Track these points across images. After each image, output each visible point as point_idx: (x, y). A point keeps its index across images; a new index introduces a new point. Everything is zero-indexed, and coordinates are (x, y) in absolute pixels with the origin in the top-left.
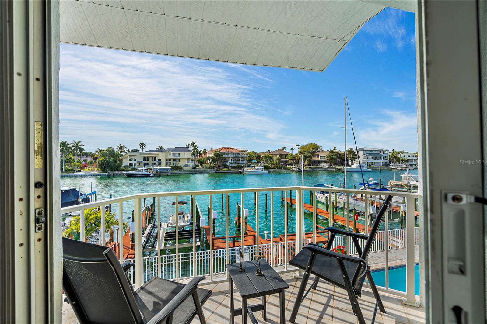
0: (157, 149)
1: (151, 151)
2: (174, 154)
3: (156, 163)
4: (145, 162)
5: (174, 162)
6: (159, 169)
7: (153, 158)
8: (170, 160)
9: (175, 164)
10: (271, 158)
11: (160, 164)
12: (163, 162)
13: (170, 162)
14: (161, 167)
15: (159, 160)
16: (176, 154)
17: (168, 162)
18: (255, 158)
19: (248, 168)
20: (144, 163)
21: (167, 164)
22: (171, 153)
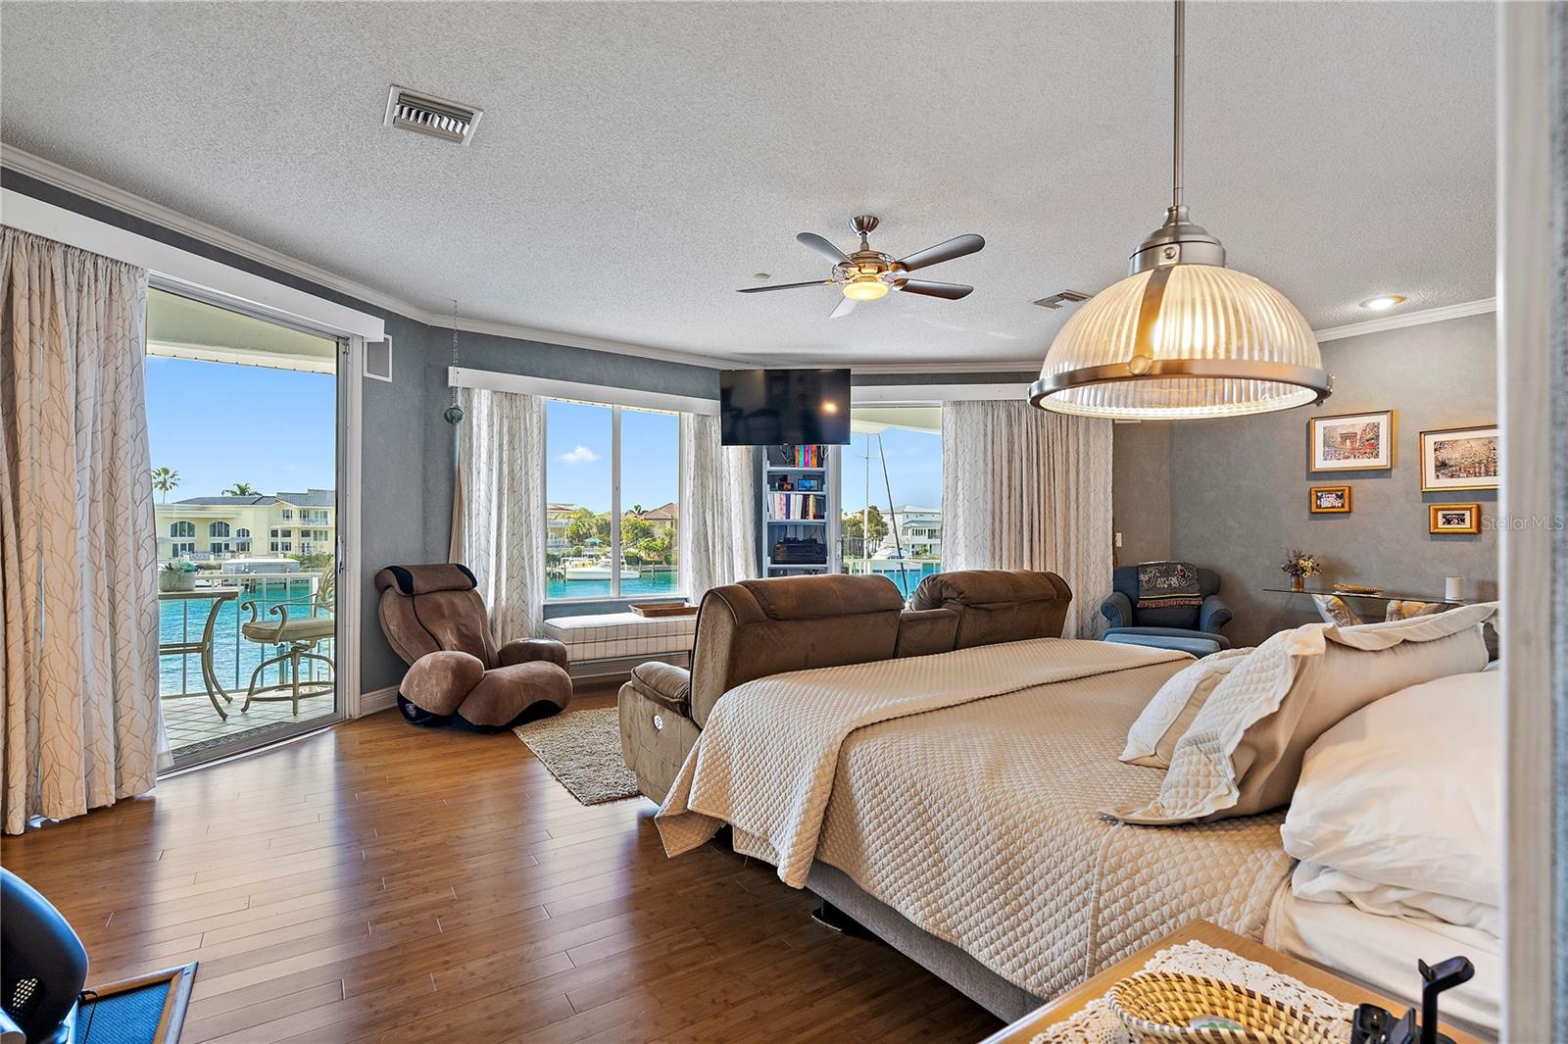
0: (230, 495)
1: (204, 502)
2: (304, 515)
3: (227, 546)
4: (179, 540)
5: (305, 540)
6: (251, 567)
7: (214, 526)
8: (287, 534)
9: (308, 547)
10: (646, 533)
11: (244, 548)
12: (260, 541)
13: (287, 540)
14: (250, 557)
15: (244, 533)
16: (312, 515)
17: (280, 540)
18: (595, 530)
19: (577, 561)
20: (175, 546)
21: (274, 547)
22: (295, 509)
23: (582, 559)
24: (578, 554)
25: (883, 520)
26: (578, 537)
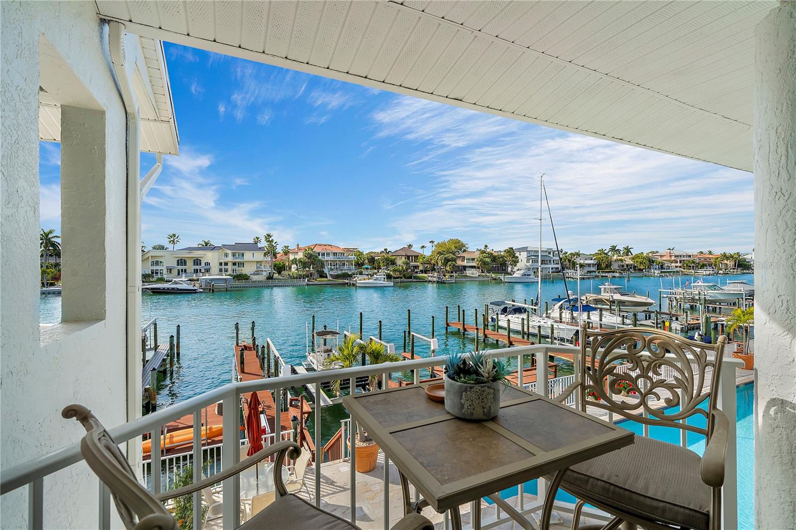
0: (200, 246)
1: (190, 249)
2: (234, 255)
3: (200, 270)
4: (180, 267)
5: (234, 267)
6: (212, 280)
7: (195, 260)
8: (226, 264)
9: (236, 270)
11: (208, 271)
12: (215, 268)
13: (226, 267)
14: (210, 276)
15: (207, 264)
16: (237, 255)
17: (223, 267)
19: (361, 277)
20: (179, 270)
21: (221, 270)
22: (229, 252)
23: (363, 276)
24: (361, 274)
25: (516, 255)
26: (359, 265)
